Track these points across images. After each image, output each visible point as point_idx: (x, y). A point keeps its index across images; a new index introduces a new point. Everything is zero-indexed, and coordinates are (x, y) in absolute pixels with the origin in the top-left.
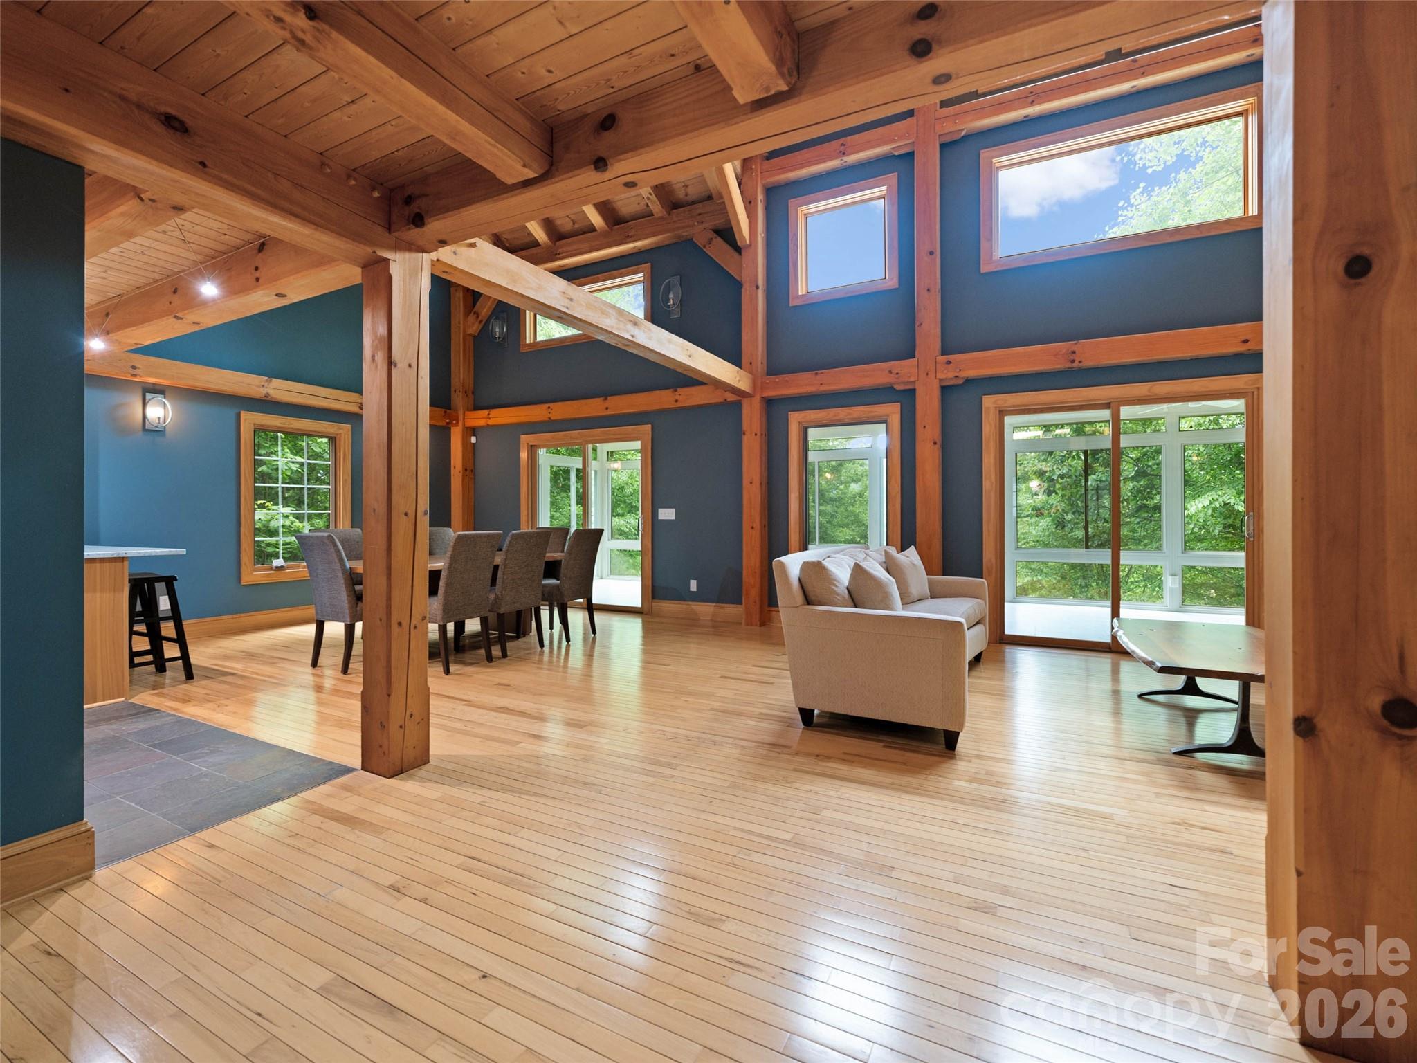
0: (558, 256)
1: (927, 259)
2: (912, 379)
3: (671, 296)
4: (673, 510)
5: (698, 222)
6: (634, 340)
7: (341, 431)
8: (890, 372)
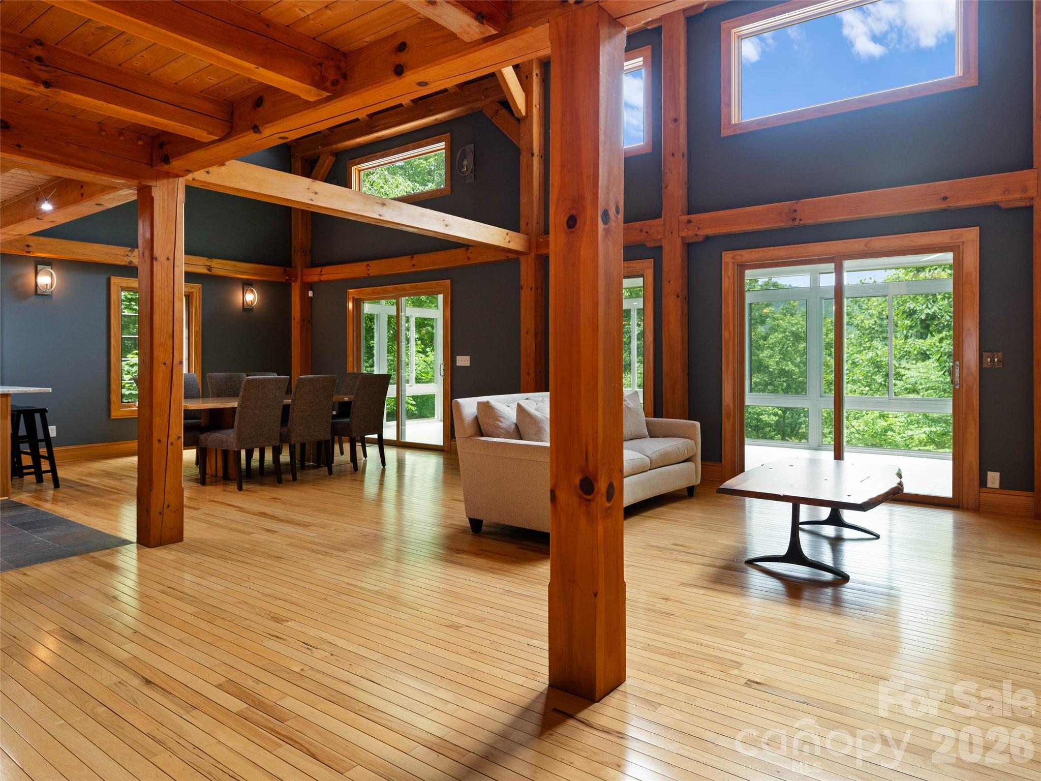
0: (374, 129)
1: (671, 126)
2: (659, 237)
3: (465, 163)
4: (468, 357)
5: (485, 96)
6: (381, 218)
7: (193, 290)
8: (641, 231)
